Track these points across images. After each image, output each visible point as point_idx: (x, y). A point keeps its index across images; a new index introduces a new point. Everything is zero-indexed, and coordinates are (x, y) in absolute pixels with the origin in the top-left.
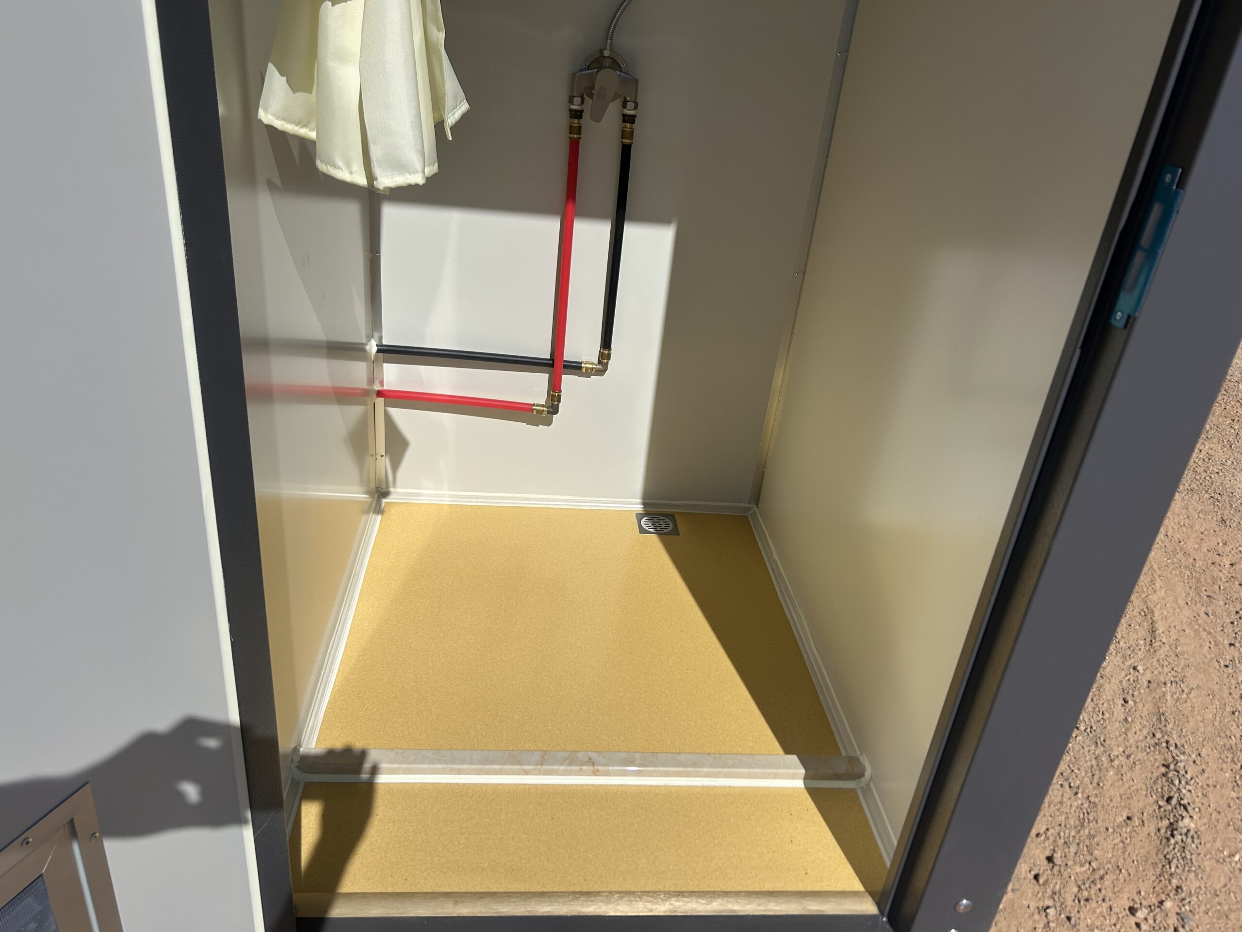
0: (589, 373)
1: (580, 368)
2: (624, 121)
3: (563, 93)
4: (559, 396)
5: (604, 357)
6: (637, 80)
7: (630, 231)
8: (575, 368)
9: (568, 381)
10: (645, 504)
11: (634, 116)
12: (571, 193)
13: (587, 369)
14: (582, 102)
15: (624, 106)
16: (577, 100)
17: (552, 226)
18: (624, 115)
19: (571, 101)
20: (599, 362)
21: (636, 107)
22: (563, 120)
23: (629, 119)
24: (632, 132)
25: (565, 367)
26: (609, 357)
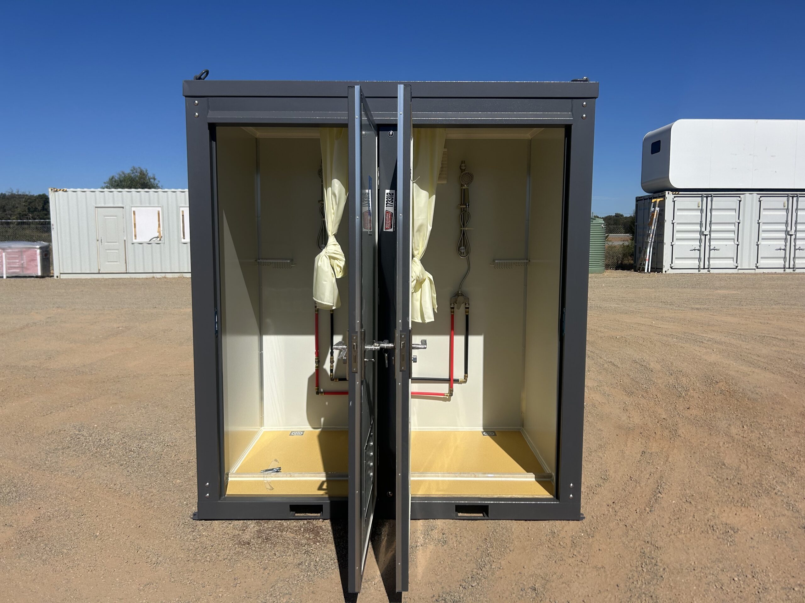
0: (462, 382)
1: (459, 381)
2: (466, 309)
3: (448, 303)
4: (453, 390)
5: (466, 377)
6: (468, 298)
7: (470, 338)
8: (457, 381)
9: (455, 386)
10: (484, 429)
11: (469, 307)
12: (452, 328)
13: (461, 381)
14: (454, 305)
15: (466, 305)
16: (453, 304)
17: (448, 338)
18: (466, 307)
19: (451, 305)
20: (465, 379)
21: (469, 305)
22: (449, 310)
23: (468, 308)
24: (468, 311)
25: (454, 381)
26: (467, 377)
